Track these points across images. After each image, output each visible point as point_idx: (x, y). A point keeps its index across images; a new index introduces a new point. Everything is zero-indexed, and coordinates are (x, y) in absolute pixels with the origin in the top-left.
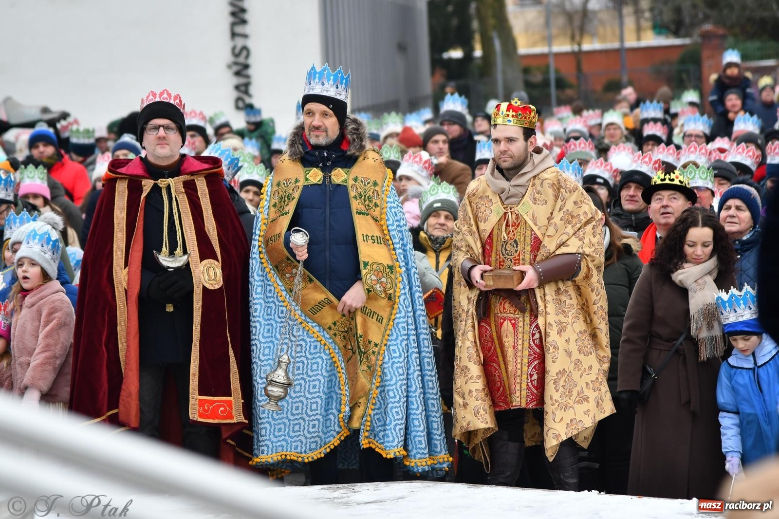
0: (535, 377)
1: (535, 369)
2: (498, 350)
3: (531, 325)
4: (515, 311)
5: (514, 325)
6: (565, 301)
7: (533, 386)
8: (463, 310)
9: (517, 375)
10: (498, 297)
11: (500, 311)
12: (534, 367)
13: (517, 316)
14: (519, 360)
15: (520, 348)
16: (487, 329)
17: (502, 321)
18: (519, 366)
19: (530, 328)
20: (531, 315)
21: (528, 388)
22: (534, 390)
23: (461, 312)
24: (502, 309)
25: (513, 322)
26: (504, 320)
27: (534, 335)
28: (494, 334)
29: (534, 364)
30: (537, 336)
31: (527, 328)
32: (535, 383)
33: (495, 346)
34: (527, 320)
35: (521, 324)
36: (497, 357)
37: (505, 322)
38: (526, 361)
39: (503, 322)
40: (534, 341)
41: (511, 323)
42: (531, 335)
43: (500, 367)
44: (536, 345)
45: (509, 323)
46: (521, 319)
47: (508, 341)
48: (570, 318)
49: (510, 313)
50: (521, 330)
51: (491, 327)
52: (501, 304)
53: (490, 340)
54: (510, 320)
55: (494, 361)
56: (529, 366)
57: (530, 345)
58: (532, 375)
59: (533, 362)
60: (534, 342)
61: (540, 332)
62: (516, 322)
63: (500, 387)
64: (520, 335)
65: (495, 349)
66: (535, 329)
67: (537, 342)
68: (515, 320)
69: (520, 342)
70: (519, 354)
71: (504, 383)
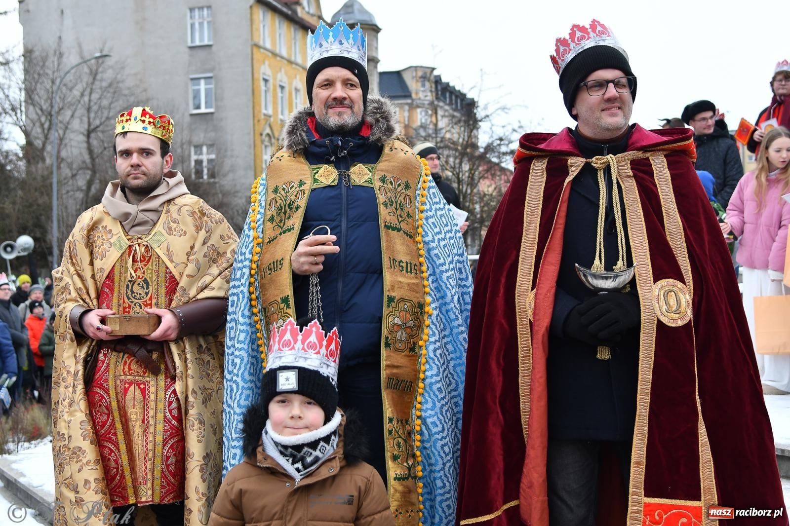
0: (172, 460)
1: (173, 450)
2: (118, 425)
3: (166, 391)
4: (144, 373)
5: (143, 391)
6: (209, 361)
7: (170, 472)
8: (69, 372)
9: (147, 458)
10: (121, 355)
11: (124, 373)
12: (171, 447)
13: (148, 379)
14: (151, 438)
15: (152, 422)
16: (103, 397)
17: (127, 386)
18: (150, 446)
19: (165, 394)
20: (166, 377)
21: (163, 476)
22: (170, 478)
23: (65, 375)
24: (126, 369)
25: (142, 386)
26: (131, 384)
27: (170, 403)
28: (114, 404)
29: (170, 443)
30: (174, 405)
31: (161, 394)
32: (172, 468)
33: (113, 420)
34: (162, 384)
35: (153, 389)
36: (115, 434)
37: (132, 387)
38: (159, 438)
39: (129, 387)
40: (170, 411)
41: (140, 388)
42: (167, 403)
43: (118, 449)
44: (173, 417)
45: (137, 388)
46: (153, 383)
47: (134, 414)
48: (215, 382)
49: (137, 375)
50: (152, 397)
51: (109, 395)
52: (125, 363)
53: (106, 411)
54: (138, 385)
55: (110, 440)
56: (164, 446)
57: (165, 417)
58: (168, 458)
59: (170, 439)
60: (171, 413)
61: (178, 399)
62: (147, 387)
63: (116, 475)
64: (152, 405)
65: (113, 423)
66: (173, 395)
67: (175, 413)
68: (145, 385)
69: (152, 413)
70: (151, 430)
71: (123, 470)
